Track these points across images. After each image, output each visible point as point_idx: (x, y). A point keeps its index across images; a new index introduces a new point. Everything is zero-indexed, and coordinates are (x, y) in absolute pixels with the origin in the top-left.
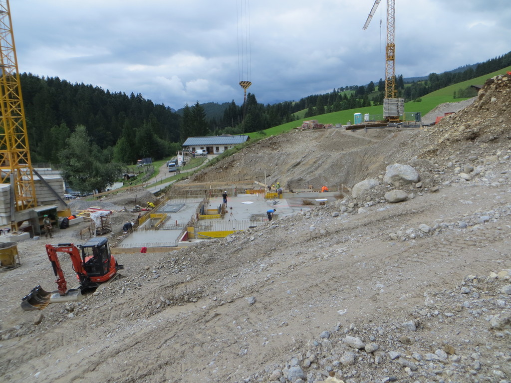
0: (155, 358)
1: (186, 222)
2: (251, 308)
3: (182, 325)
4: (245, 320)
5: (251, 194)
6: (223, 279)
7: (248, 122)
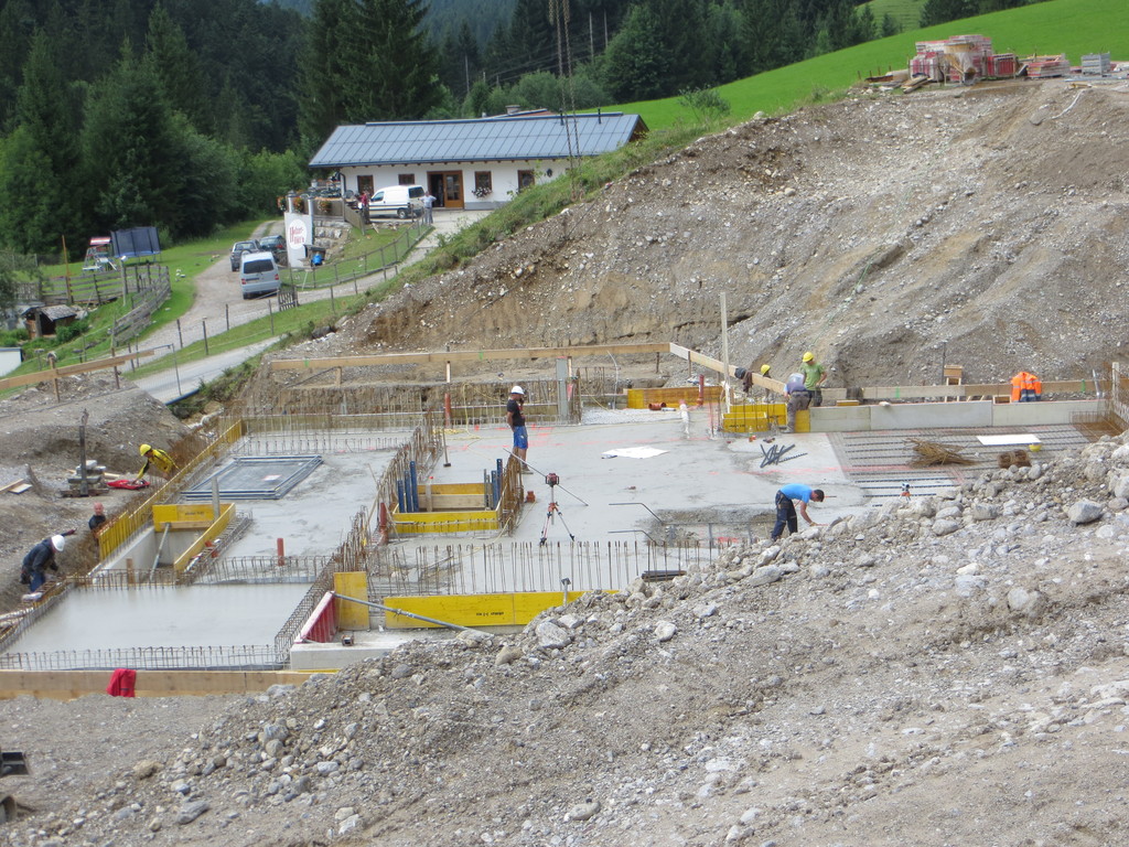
1: (328, 545)
5: (652, 408)
6: (519, 829)
7: (638, 45)
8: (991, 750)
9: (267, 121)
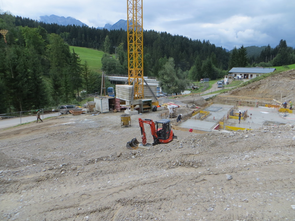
0: (160, 194)
1: (220, 118)
2: (227, 182)
3: (182, 179)
4: (220, 189)
5: (269, 107)
6: (218, 158)
7: (278, 59)
8: (288, 163)
9: (225, 67)
